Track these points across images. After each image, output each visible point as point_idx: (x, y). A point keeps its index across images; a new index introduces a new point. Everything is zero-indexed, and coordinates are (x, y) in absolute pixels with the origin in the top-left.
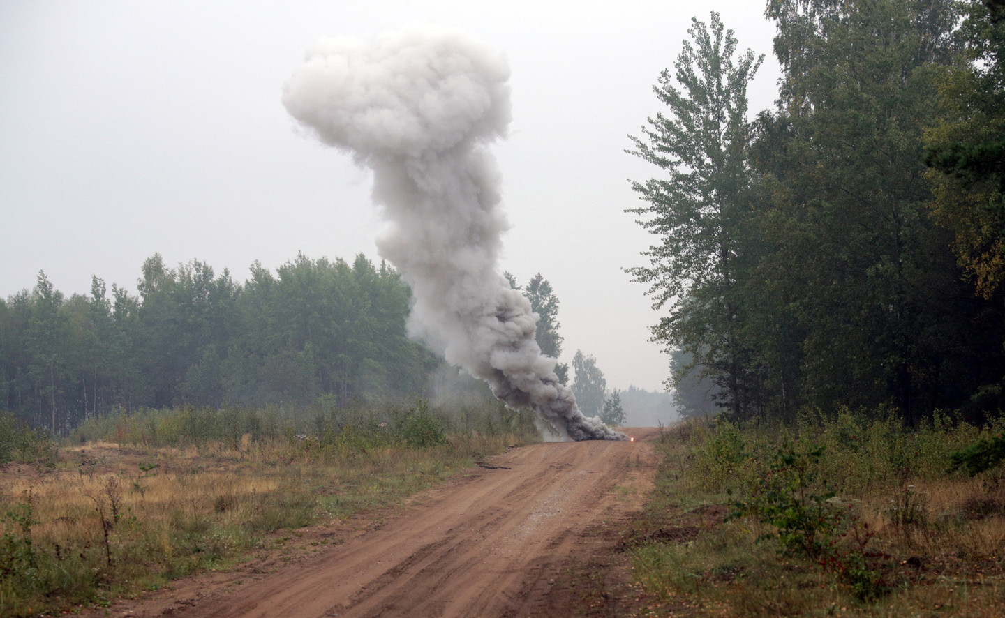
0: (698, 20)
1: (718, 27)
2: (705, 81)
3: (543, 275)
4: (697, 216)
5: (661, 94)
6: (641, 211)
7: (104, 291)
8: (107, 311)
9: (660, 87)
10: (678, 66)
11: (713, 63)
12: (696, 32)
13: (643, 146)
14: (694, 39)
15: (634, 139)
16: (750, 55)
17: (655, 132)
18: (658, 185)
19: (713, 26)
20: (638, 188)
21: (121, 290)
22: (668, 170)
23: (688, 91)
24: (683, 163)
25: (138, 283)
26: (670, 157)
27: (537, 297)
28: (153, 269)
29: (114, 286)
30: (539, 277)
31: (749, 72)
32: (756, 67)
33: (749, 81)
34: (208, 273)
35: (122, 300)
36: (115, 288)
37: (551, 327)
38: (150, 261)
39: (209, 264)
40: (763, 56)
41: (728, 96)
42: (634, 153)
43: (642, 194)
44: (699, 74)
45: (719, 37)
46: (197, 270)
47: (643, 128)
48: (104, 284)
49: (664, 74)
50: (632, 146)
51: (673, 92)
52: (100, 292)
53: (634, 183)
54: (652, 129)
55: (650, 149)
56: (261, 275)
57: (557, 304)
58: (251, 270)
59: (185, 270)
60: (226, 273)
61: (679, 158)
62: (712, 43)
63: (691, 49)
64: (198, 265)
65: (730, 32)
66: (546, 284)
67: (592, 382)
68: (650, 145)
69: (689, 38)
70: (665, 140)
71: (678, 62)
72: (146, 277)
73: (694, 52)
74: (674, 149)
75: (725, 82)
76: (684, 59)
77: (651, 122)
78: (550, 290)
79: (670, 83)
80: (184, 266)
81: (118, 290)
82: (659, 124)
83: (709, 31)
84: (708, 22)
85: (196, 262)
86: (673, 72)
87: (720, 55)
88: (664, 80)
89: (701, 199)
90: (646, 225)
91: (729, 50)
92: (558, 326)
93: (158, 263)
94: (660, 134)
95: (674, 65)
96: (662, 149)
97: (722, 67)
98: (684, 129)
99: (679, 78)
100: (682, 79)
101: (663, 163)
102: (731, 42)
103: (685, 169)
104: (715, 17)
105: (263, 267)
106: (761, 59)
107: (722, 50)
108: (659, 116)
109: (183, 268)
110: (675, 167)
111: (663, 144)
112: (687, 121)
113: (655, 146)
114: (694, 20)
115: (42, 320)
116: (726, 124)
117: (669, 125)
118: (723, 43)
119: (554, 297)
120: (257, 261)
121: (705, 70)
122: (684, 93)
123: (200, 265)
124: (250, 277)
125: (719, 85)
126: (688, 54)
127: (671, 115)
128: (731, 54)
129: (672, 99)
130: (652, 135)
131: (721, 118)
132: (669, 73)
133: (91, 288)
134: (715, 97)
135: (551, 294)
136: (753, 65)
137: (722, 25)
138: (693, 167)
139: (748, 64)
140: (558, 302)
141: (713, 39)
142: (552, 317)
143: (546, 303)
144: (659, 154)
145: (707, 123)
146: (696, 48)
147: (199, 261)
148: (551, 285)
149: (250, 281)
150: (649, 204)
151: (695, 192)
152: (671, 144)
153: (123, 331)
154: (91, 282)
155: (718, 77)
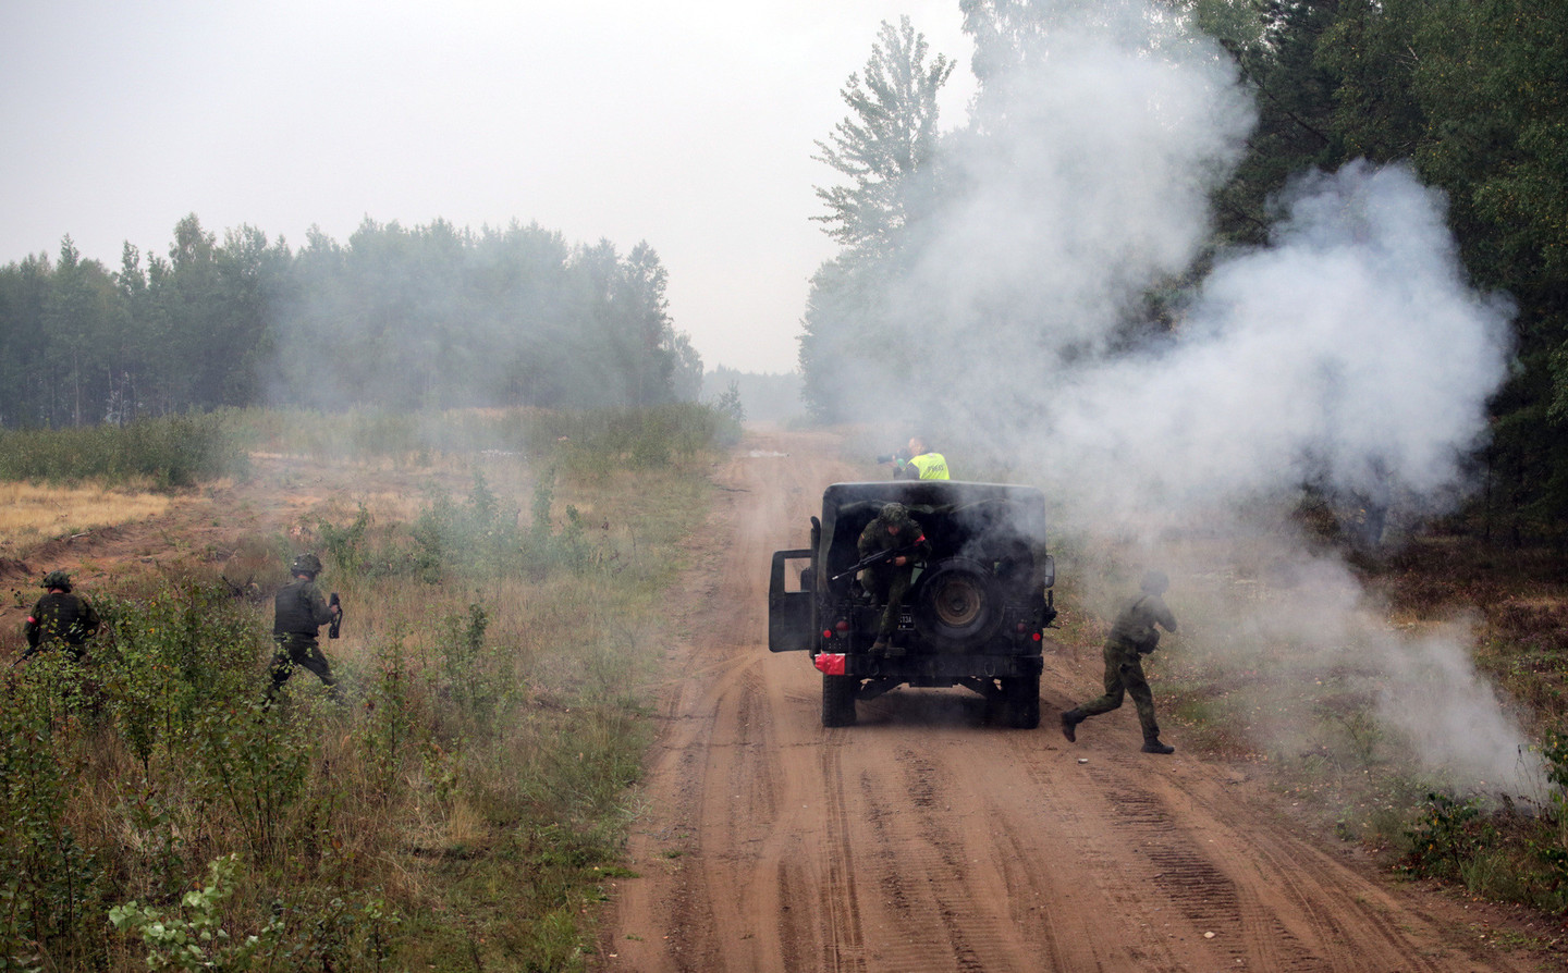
0: (888, 23)
1: (908, 31)
2: (895, 88)
3: (648, 242)
4: (885, 227)
5: (849, 98)
6: (826, 219)
7: (137, 260)
8: (143, 283)
9: (849, 91)
10: (868, 71)
11: (905, 69)
12: (885, 36)
13: (830, 152)
14: (884, 43)
15: (820, 144)
16: (941, 59)
17: (843, 138)
18: (845, 193)
19: (903, 30)
20: (823, 194)
21: (158, 260)
22: (855, 178)
23: (877, 96)
24: (872, 172)
25: (170, 249)
26: (858, 165)
27: (641, 269)
28: (188, 232)
29: (150, 254)
30: (644, 245)
31: (941, 78)
32: (947, 73)
33: (941, 87)
34: (260, 240)
35: (156, 269)
36: (151, 257)
37: (657, 305)
38: (184, 222)
39: (260, 229)
40: (955, 61)
41: (918, 102)
42: (820, 159)
43: (827, 201)
44: (889, 80)
45: (910, 41)
46: (247, 236)
47: (831, 134)
48: (138, 252)
49: (853, 78)
50: (819, 152)
51: (861, 96)
52: (132, 261)
53: (819, 190)
54: (840, 135)
55: (837, 155)
56: (317, 240)
57: (664, 278)
58: (307, 235)
59: (234, 237)
60: (282, 240)
61: (867, 166)
62: (902, 47)
63: (881, 53)
64: (248, 231)
65: (921, 36)
66: (653, 252)
67: (687, 365)
68: (837, 152)
69: (878, 41)
70: (852, 147)
71: (867, 67)
72: (180, 242)
73: (884, 55)
74: (864, 157)
75: (915, 86)
76: (873, 64)
77: (839, 129)
78: (656, 261)
79: (858, 88)
80: (233, 232)
81: (154, 259)
82: (846, 130)
83: (900, 35)
84: (898, 26)
85: (245, 227)
86: (862, 77)
87: (911, 60)
88: (853, 84)
89: (889, 208)
90: (831, 234)
91: (920, 56)
92: (665, 305)
93: (194, 225)
94: (848, 141)
95: (863, 71)
96: (850, 156)
97: (913, 72)
98: (875, 138)
99: (868, 82)
100: (871, 85)
101: (851, 171)
102: (921, 46)
103: (873, 178)
104: (905, 20)
105: (321, 231)
106: (952, 65)
107: (912, 54)
108: (847, 121)
109: (230, 234)
110: (863, 176)
111: (850, 151)
112: (878, 130)
113: (843, 153)
114: (884, 22)
115: (66, 294)
116: (915, 132)
117: (858, 133)
118: (914, 47)
119: (661, 269)
120: (314, 225)
121: (895, 75)
122: (873, 98)
123: (250, 231)
124: (307, 244)
125: (909, 89)
126: (878, 59)
127: (860, 122)
128: (921, 59)
129: (859, 103)
130: (840, 142)
131: (910, 124)
132: (858, 77)
133: (122, 256)
134: (906, 104)
135: (659, 265)
136: (944, 71)
137: (912, 29)
138: (881, 177)
139: (940, 69)
140: (667, 275)
141: (903, 43)
142: (658, 293)
143: (653, 276)
144: (845, 161)
145: (897, 131)
146: (886, 52)
147: (250, 225)
148: (658, 254)
149: (306, 248)
150: (833, 212)
151: (883, 201)
152: (859, 151)
153: (162, 308)
154: (122, 248)
155: (909, 84)
